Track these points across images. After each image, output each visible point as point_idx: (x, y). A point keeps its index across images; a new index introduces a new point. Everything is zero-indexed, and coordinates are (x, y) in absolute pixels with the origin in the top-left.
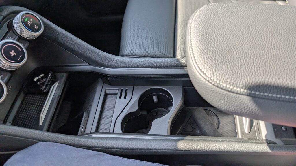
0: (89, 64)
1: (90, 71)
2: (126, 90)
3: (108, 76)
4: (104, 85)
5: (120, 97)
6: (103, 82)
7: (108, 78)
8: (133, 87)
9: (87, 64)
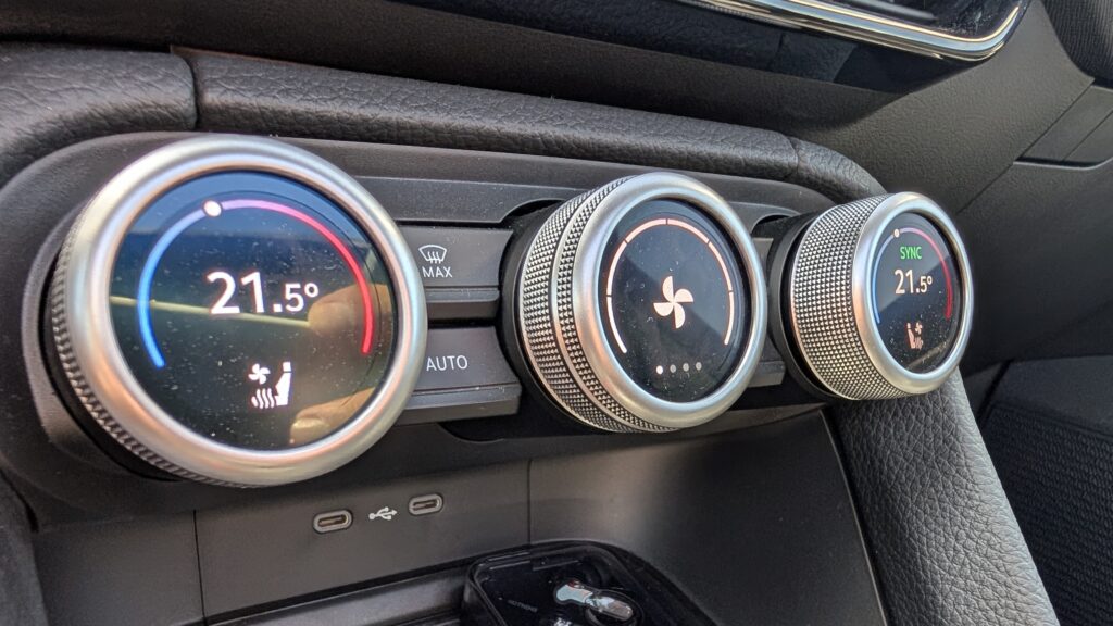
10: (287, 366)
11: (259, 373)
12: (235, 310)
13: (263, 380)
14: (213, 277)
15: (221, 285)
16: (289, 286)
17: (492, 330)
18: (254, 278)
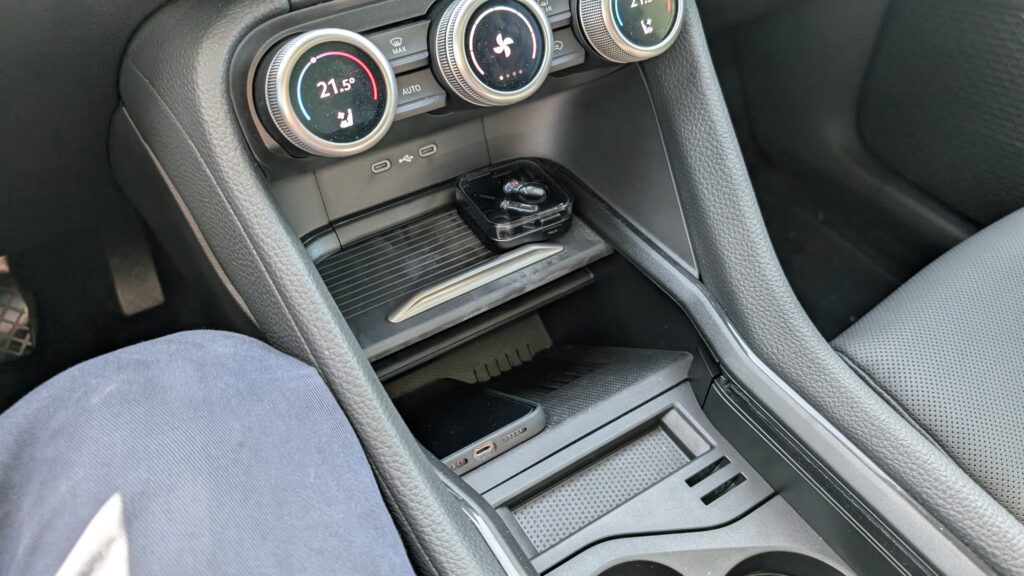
0: (701, 279)
1: (682, 303)
2: (737, 479)
3: (721, 373)
4: (682, 387)
5: (692, 482)
6: (689, 374)
7: (717, 377)
8: (772, 491)
9: (696, 273)
10: (350, 111)
11: (341, 115)
12: (328, 94)
13: (343, 117)
14: (318, 85)
15: (322, 87)
16: (344, 82)
17: (429, 70)
18: (332, 82)
